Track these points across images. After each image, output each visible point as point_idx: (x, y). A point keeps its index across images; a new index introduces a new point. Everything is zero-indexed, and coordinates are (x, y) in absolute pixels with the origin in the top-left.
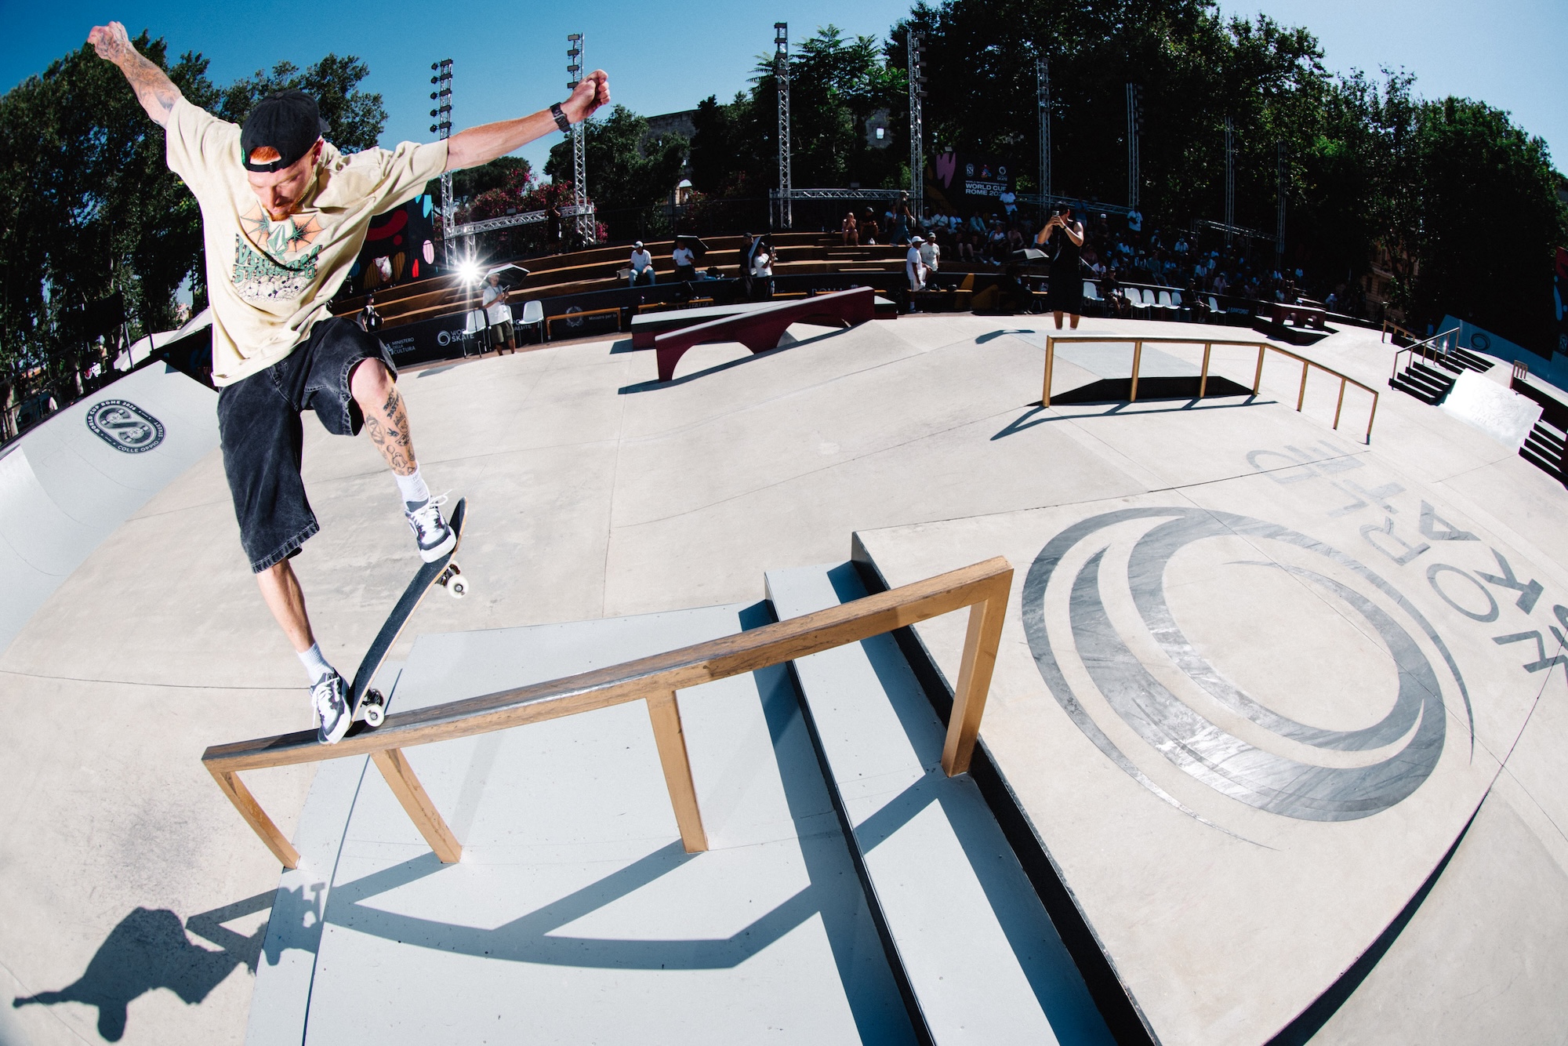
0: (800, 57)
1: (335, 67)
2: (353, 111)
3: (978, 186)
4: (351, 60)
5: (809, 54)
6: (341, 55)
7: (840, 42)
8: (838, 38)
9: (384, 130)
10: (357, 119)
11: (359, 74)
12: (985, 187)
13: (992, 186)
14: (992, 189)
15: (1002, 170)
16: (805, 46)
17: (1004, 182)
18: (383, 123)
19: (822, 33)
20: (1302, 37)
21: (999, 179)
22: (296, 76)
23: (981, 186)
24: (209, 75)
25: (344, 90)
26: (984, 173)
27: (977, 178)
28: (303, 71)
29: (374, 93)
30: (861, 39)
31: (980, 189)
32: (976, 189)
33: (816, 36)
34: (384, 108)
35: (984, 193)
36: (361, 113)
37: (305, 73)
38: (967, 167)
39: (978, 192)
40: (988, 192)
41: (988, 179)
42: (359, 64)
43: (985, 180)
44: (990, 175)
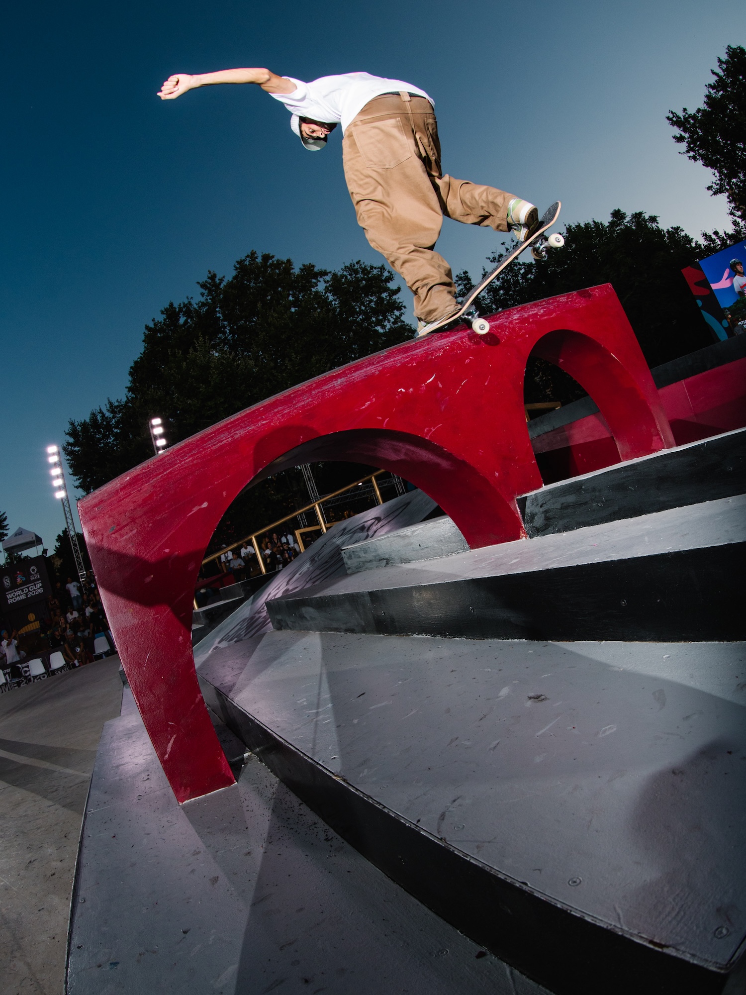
3: (17, 594)
12: (23, 591)
13: (28, 588)
14: (29, 591)
15: (33, 570)
17: (37, 580)
21: (32, 579)
23: (20, 592)
26: (19, 580)
27: (14, 586)
31: (19, 595)
32: (16, 597)
35: (23, 597)
38: (4, 580)
39: (18, 598)
40: (27, 594)
41: (24, 584)
43: (21, 585)
44: (24, 579)
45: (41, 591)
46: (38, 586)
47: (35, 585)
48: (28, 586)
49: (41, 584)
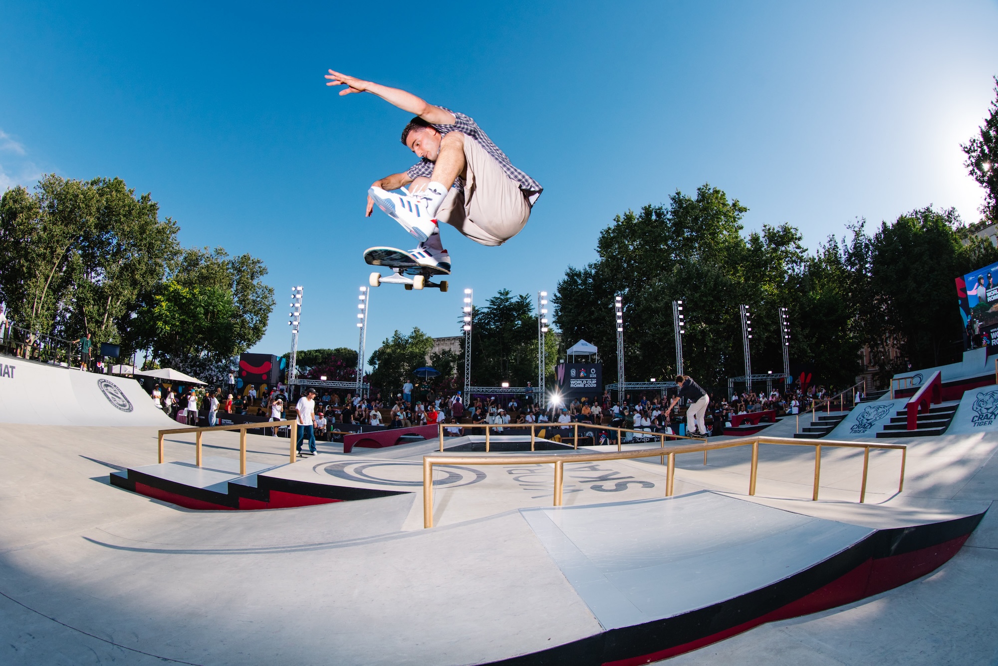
0: (489, 308)
1: (249, 262)
2: (257, 293)
3: (578, 382)
4: (259, 262)
5: (494, 307)
6: (254, 257)
7: (510, 298)
8: (509, 296)
9: (273, 311)
10: (258, 299)
11: (262, 272)
12: (583, 382)
13: (587, 381)
14: (587, 383)
15: (593, 371)
16: (492, 301)
17: (594, 378)
18: (272, 307)
19: (500, 293)
20: (786, 230)
21: (591, 376)
22: (226, 259)
23: (581, 382)
24: (179, 237)
25: (252, 278)
26: (582, 374)
27: (578, 377)
28: (231, 258)
29: (270, 287)
30: (521, 296)
31: (579, 384)
32: (577, 384)
33: (498, 296)
34: (274, 297)
35: (582, 386)
36: (261, 296)
37: (232, 259)
38: (571, 371)
39: (578, 386)
40: (585, 385)
41: (584, 377)
42: (263, 265)
43: (582, 378)
44: (585, 375)
45: (595, 385)
46: (594, 382)
47: (592, 381)
48: (587, 380)
49: (596, 382)
